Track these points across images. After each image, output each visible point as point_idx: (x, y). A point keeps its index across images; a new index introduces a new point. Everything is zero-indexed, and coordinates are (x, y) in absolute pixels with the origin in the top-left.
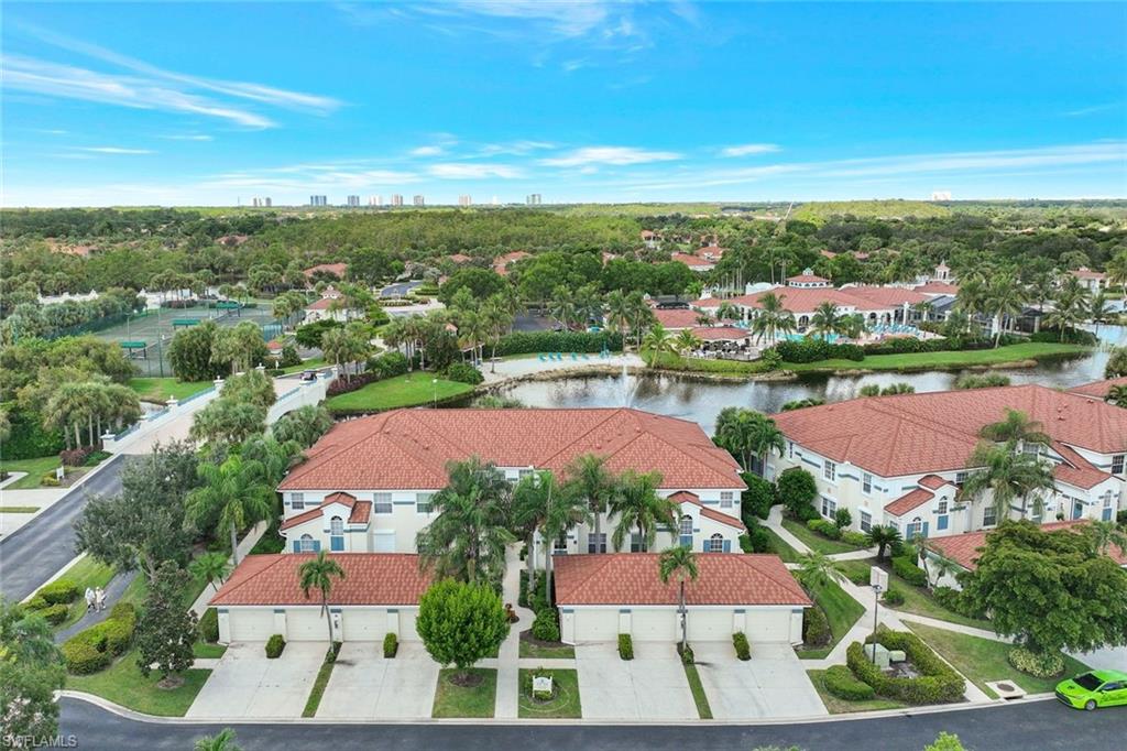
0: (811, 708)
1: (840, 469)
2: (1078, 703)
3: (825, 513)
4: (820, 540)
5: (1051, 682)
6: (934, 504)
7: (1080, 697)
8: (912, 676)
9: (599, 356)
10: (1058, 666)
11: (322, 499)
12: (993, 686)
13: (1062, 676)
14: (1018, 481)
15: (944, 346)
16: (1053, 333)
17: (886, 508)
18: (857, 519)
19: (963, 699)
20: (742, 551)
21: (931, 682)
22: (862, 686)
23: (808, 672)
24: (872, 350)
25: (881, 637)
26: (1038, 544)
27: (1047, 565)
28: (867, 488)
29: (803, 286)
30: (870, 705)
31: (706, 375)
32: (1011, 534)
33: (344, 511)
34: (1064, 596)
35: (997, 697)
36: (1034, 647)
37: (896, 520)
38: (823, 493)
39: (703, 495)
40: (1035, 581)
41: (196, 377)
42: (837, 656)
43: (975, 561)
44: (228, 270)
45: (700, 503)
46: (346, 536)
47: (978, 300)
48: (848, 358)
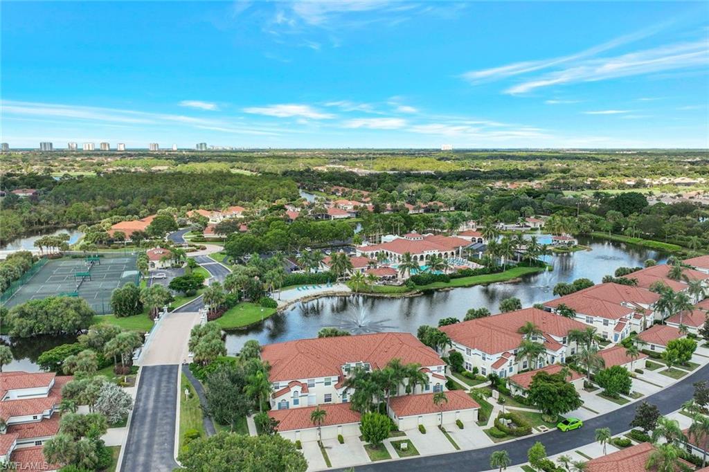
0: (488, 442)
1: (473, 352)
2: (564, 430)
3: (467, 368)
4: (468, 380)
5: (555, 424)
6: (508, 363)
7: (564, 427)
8: (515, 428)
9: (326, 286)
10: (556, 420)
11: (287, 384)
12: (539, 427)
13: (558, 422)
14: (534, 351)
15: (483, 272)
16: (526, 262)
17: (492, 366)
18: (480, 371)
19: (532, 433)
20: (448, 391)
21: (523, 429)
22: (502, 433)
23: (484, 430)
24: (452, 277)
25: (502, 415)
26: (549, 379)
27: (553, 387)
28: (484, 359)
29: (412, 239)
30: (506, 439)
31: (382, 295)
32: (540, 377)
33: (299, 388)
34: (559, 396)
35: (540, 431)
36: (549, 413)
37: (496, 370)
38: (466, 361)
39: (432, 368)
40: (550, 393)
41: (127, 314)
42: (490, 424)
43: (529, 386)
44: (50, 222)
45: (431, 372)
46: (299, 398)
47: (496, 250)
48: (443, 281)
